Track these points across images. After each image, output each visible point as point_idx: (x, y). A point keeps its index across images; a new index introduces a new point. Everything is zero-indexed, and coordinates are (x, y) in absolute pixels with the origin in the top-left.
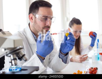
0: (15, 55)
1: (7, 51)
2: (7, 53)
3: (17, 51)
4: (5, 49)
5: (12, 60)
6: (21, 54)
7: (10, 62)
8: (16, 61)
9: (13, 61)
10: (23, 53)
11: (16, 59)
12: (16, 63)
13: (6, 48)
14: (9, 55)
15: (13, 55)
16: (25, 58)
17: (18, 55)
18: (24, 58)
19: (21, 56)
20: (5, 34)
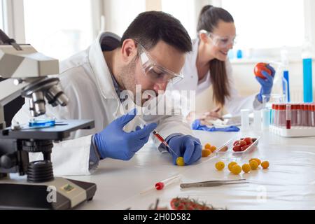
0: (41, 93)
1: (24, 84)
2: (24, 88)
3: (47, 85)
4: (21, 81)
5: (34, 103)
6: (55, 91)
7: (31, 109)
8: (43, 104)
9: (37, 106)
10: (59, 89)
11: (43, 101)
12: (43, 108)
13: (23, 79)
14: (29, 93)
15: (37, 92)
16: (62, 99)
17: (49, 94)
18: (59, 99)
19: (54, 95)
20: (21, 49)
